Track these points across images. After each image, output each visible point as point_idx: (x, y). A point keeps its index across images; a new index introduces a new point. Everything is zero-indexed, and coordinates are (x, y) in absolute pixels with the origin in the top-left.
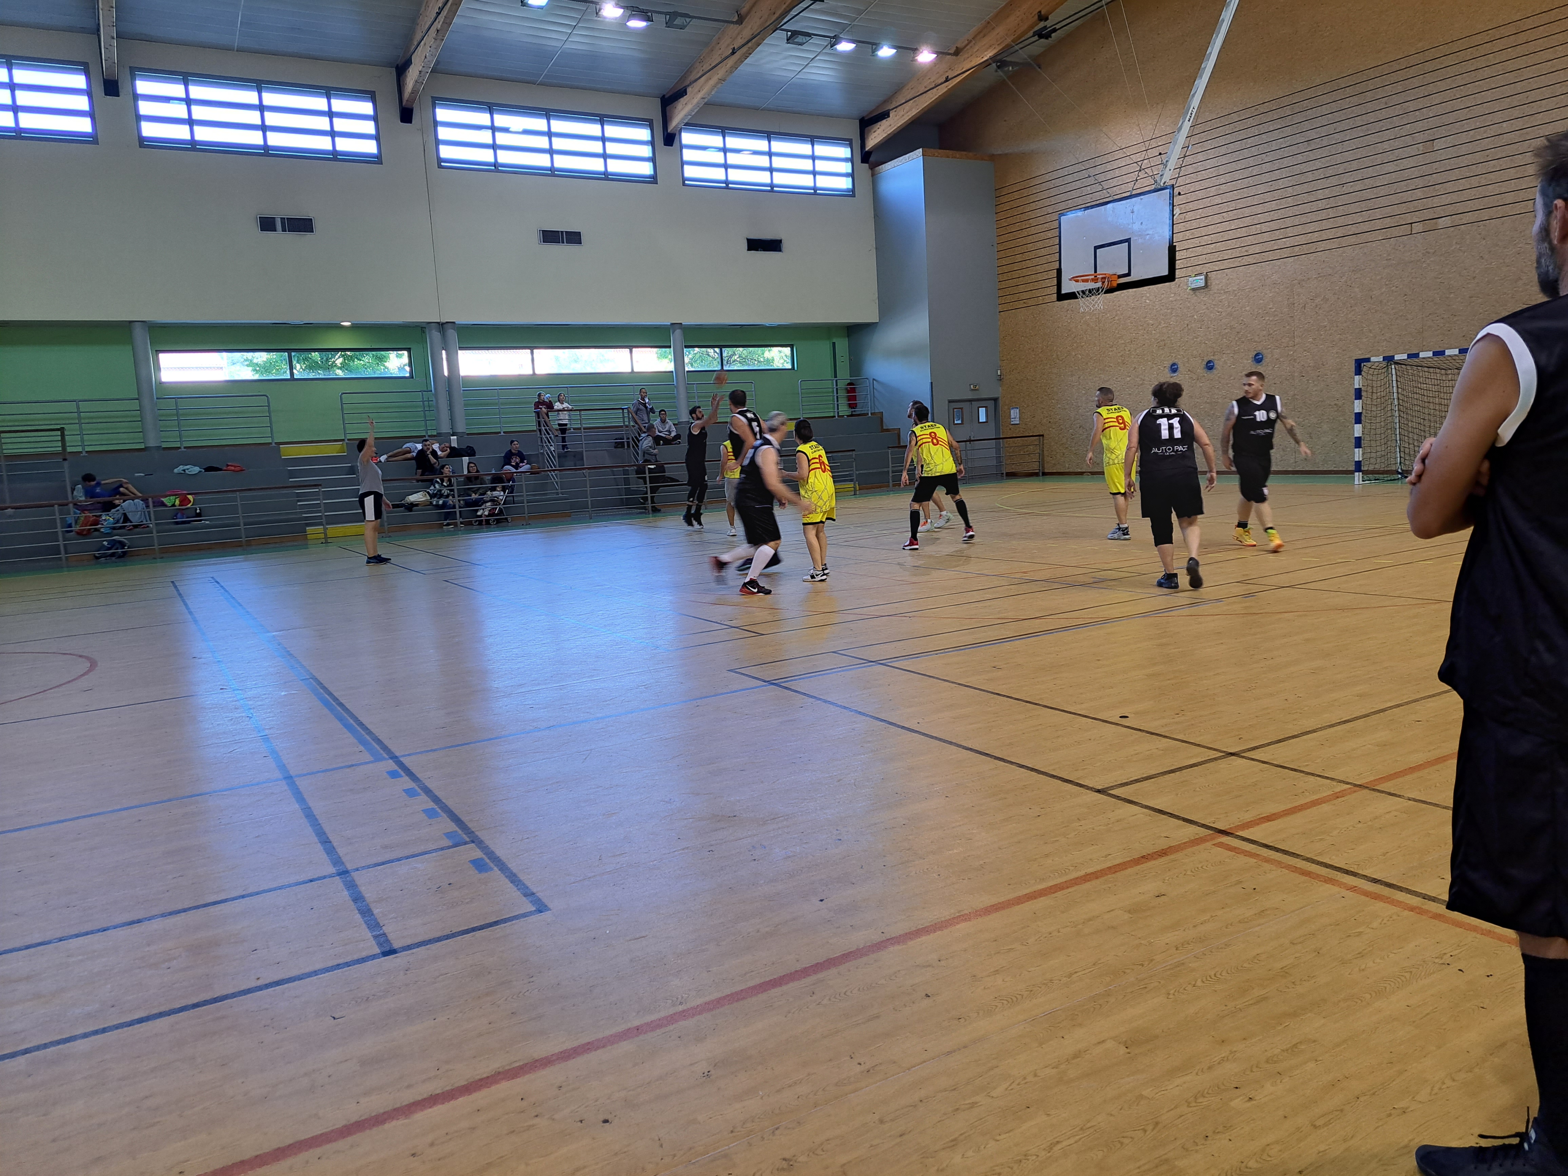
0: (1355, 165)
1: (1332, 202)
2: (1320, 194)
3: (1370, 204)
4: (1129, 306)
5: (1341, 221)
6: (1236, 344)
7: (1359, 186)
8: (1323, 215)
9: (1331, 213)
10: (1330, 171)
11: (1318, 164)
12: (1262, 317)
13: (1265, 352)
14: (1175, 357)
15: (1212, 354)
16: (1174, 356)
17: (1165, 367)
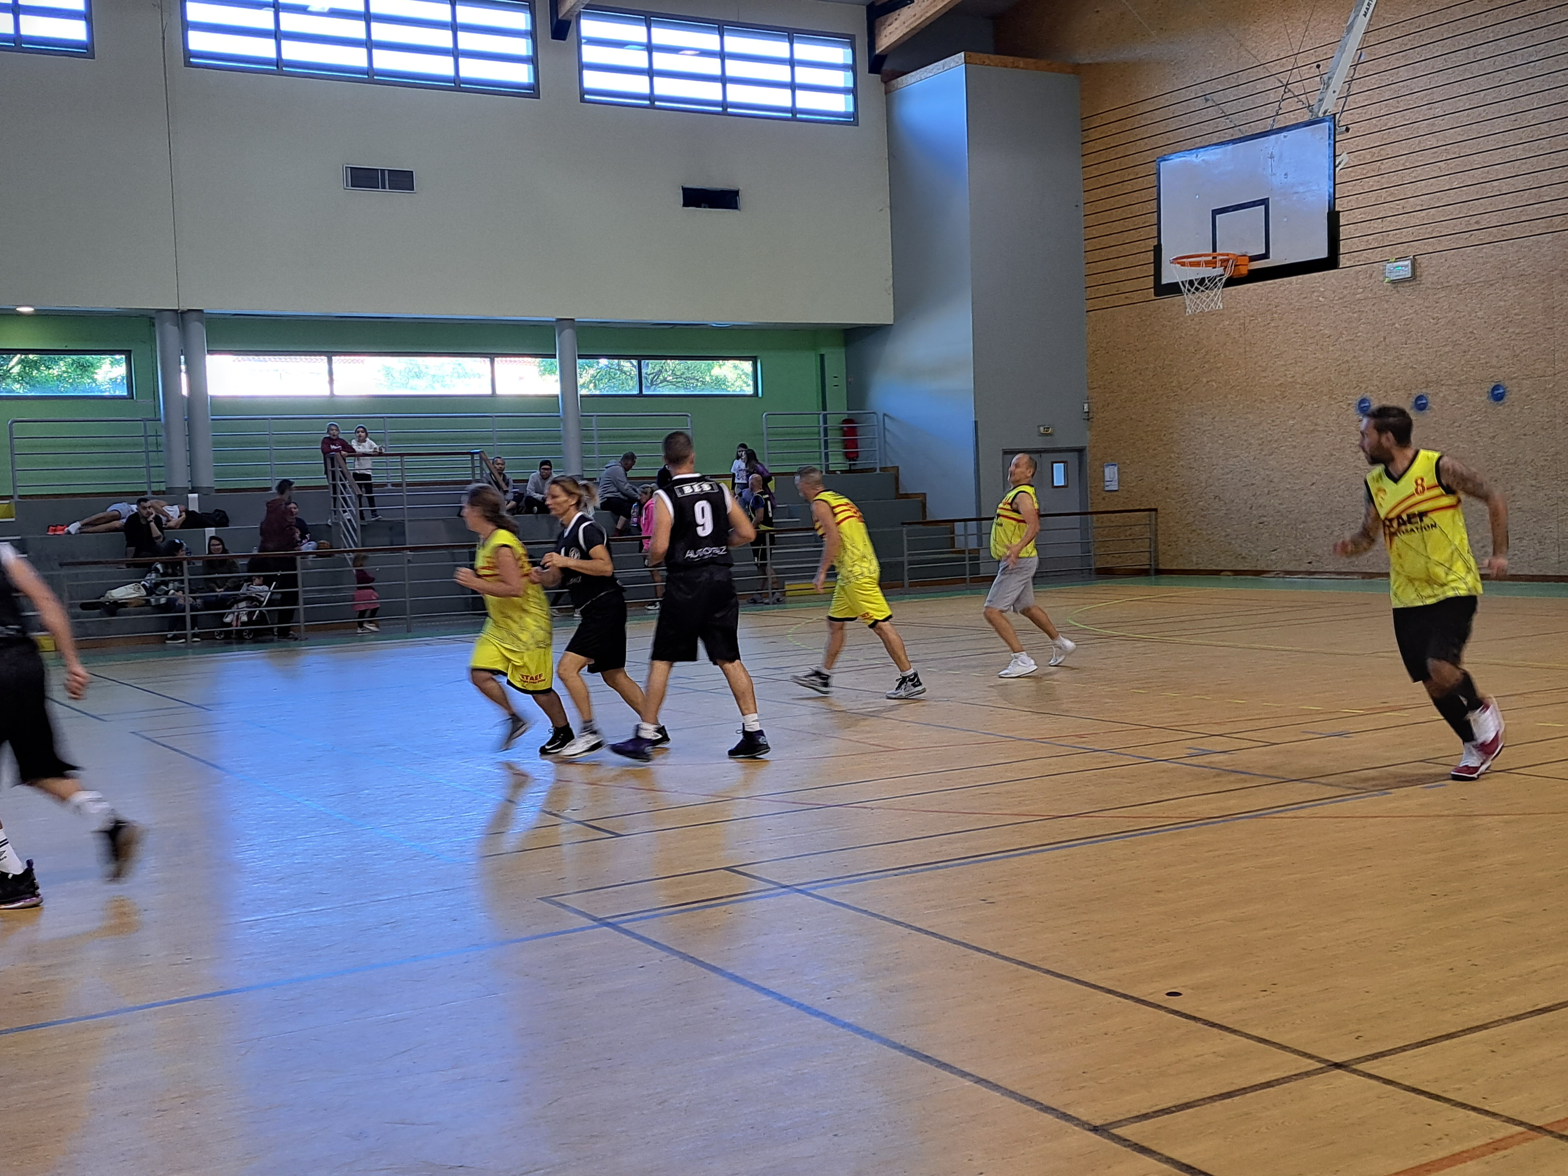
4: (1291, 306)
6: (1463, 370)
12: (1503, 328)
13: (1508, 383)
14: (1367, 387)
15: (1427, 385)
16: (1364, 386)
17: (1349, 404)
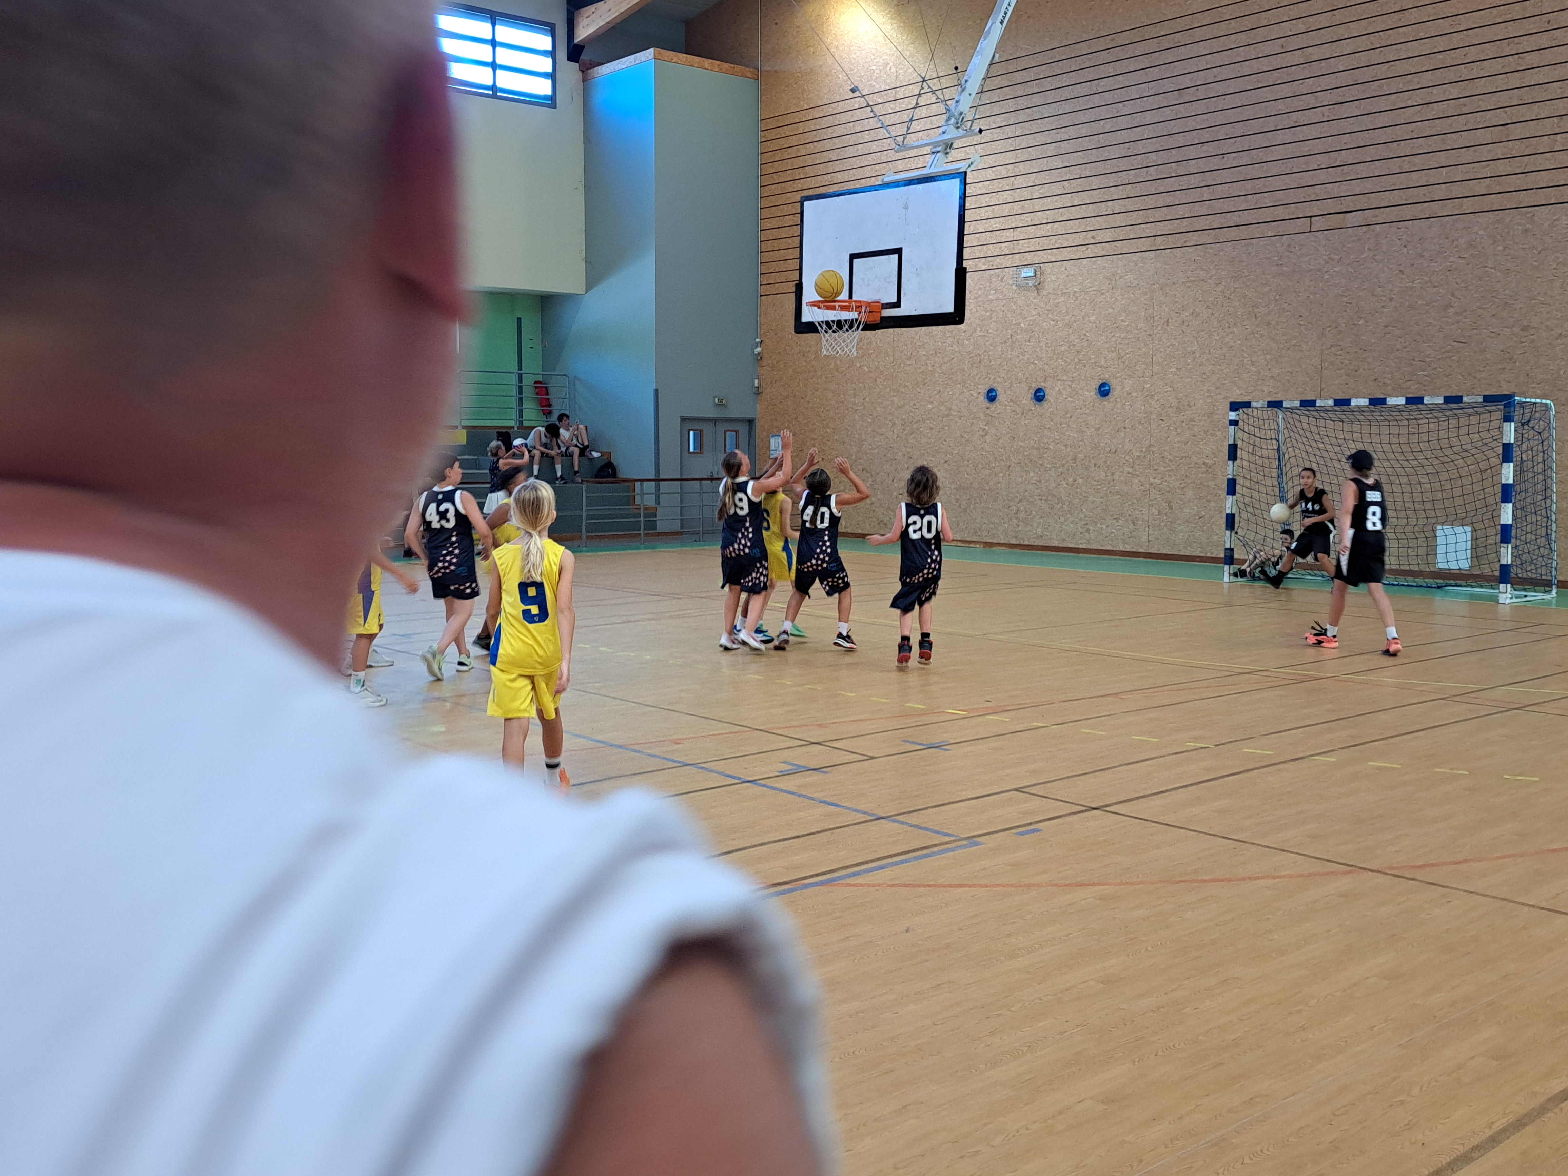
0: (1240, 129)
1: (1209, 179)
2: (1193, 166)
3: (1259, 185)
5: (1218, 206)
6: (1075, 368)
7: (1245, 159)
8: (1194, 195)
9: (1206, 194)
10: (1206, 136)
11: (1191, 123)
12: (1111, 332)
13: (1113, 383)
14: (995, 379)
15: (1043, 379)
16: (992, 378)
17: (979, 393)
